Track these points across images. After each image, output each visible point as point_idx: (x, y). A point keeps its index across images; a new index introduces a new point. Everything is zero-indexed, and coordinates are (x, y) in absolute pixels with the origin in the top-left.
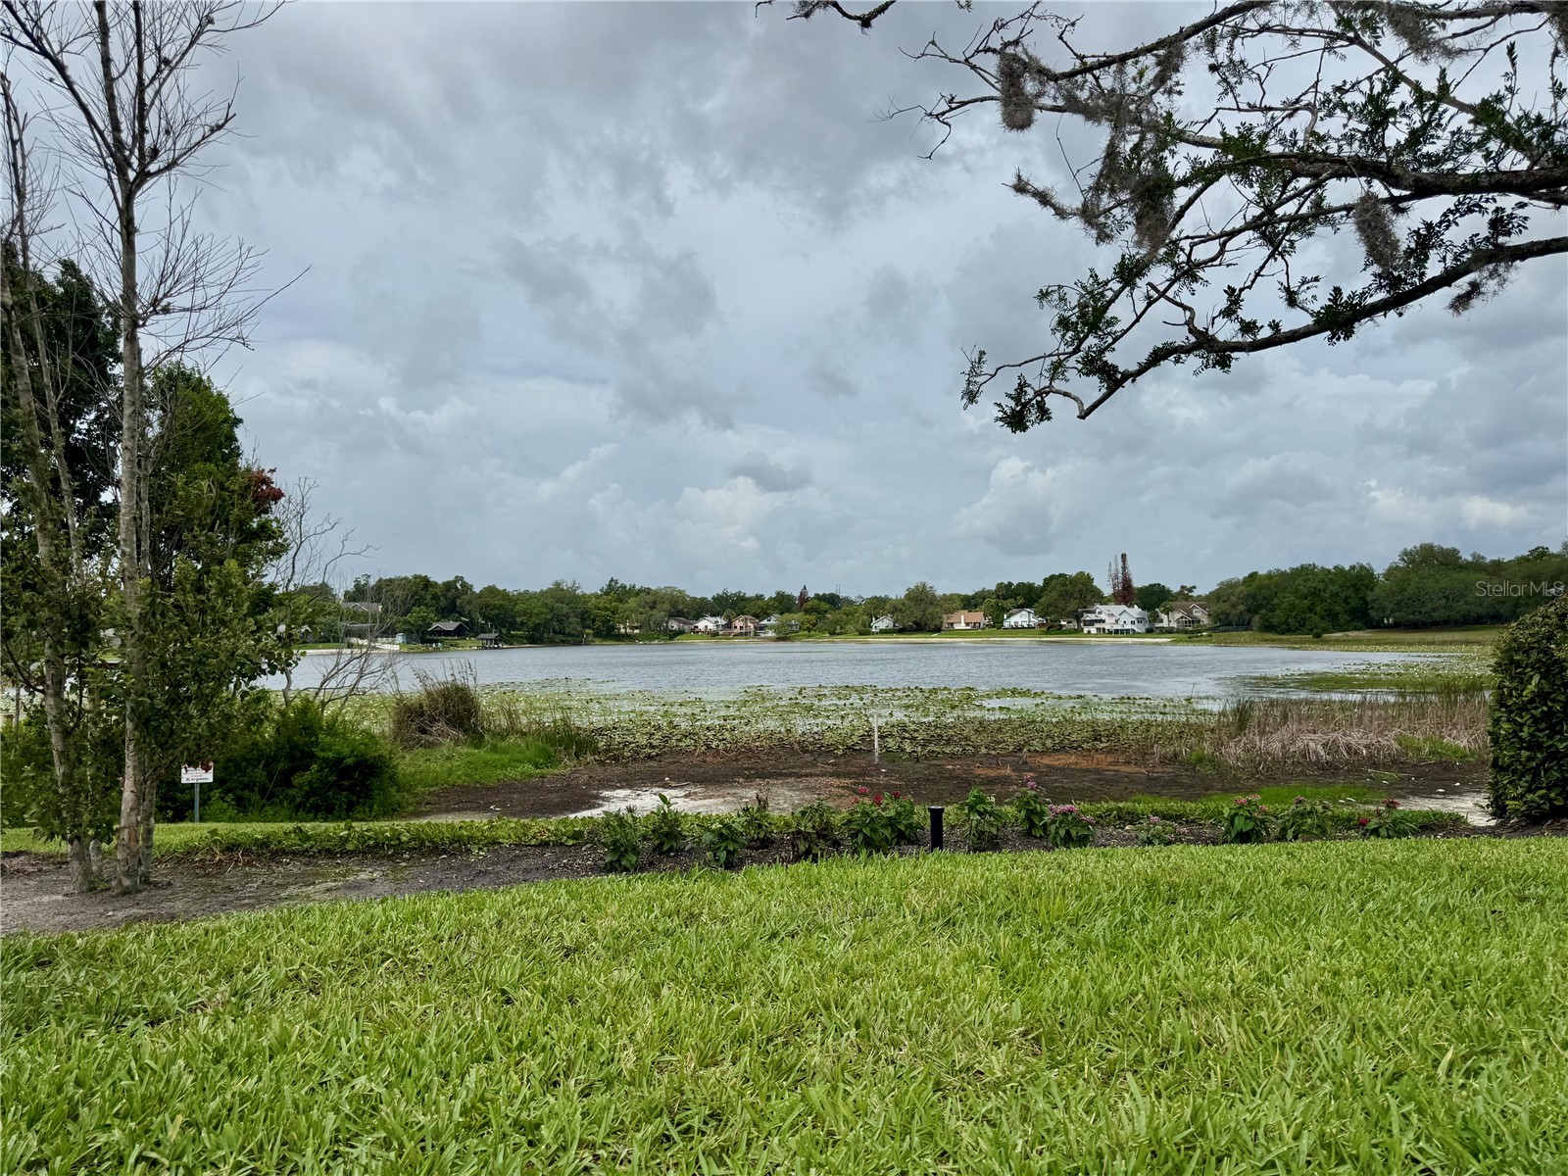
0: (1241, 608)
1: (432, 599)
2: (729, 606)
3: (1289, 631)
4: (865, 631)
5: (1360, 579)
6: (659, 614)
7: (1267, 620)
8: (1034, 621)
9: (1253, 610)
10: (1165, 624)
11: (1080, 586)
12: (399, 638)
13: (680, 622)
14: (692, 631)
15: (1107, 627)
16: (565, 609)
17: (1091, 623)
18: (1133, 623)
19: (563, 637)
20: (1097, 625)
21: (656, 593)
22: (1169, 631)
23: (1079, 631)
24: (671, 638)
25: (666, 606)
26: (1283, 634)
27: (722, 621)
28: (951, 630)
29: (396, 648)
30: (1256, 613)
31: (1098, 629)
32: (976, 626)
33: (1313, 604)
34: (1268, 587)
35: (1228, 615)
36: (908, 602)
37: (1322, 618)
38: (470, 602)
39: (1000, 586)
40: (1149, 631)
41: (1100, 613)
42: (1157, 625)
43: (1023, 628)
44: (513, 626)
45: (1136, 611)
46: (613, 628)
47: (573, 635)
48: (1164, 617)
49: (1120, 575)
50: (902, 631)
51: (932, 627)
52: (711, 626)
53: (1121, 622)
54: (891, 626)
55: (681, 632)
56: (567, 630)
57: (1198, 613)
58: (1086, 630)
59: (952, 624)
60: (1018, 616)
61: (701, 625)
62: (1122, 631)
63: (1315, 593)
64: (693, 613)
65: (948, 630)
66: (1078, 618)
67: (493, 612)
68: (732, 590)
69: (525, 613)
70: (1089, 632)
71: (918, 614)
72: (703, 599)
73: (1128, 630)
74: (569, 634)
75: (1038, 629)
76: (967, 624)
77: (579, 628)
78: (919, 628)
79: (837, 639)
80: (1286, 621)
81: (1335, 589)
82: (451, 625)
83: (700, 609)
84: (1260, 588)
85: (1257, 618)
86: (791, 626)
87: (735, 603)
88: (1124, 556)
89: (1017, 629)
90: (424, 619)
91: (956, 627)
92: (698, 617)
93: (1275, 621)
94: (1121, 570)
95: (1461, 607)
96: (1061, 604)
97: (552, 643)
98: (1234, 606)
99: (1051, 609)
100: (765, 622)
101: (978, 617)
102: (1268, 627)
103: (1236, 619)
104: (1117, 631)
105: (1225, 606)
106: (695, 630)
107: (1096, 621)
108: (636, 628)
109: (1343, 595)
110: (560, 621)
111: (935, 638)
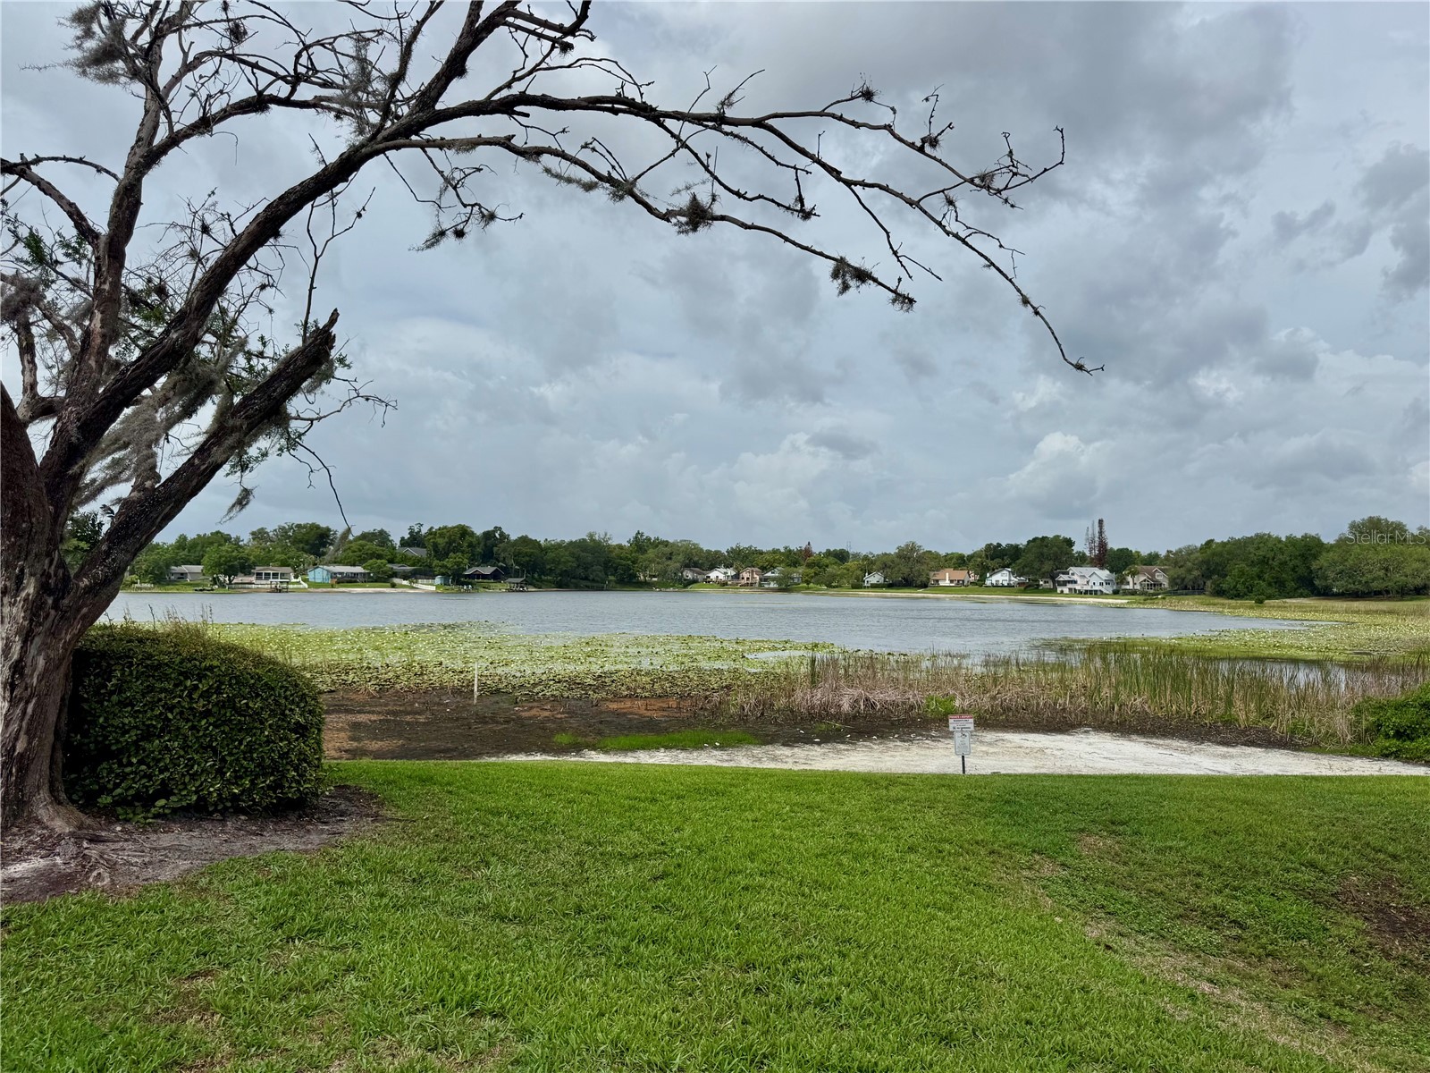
0: (1196, 573)
1: (468, 546)
2: (741, 558)
3: (1238, 596)
4: (858, 585)
5: (1309, 548)
6: (673, 565)
7: (1218, 585)
8: (1014, 580)
9: (1207, 575)
10: (1130, 587)
11: (1055, 549)
12: (438, 580)
13: (694, 572)
14: (705, 580)
15: (1078, 587)
16: (590, 558)
17: (1064, 583)
18: (1101, 584)
19: (589, 584)
20: (1069, 586)
21: (673, 544)
22: (1133, 593)
23: (1053, 591)
24: (685, 586)
25: (681, 558)
26: (1232, 598)
27: (731, 572)
28: (936, 586)
29: (433, 588)
30: (1209, 577)
31: (1070, 589)
32: (960, 583)
33: (1262, 572)
34: (1221, 555)
35: (1183, 579)
36: (898, 561)
37: (1270, 584)
38: (504, 550)
39: (988, 546)
40: (1116, 593)
41: (1073, 574)
42: (1124, 587)
43: (1003, 586)
44: (543, 573)
45: (1104, 574)
46: (635, 576)
47: (597, 582)
48: (1129, 579)
49: (1097, 539)
50: (890, 586)
51: (919, 582)
52: (721, 577)
53: (1091, 584)
54: (882, 581)
55: (694, 581)
56: (591, 577)
57: (1160, 577)
58: (1059, 590)
59: (937, 581)
60: (999, 575)
61: (713, 575)
62: (1091, 592)
63: (1264, 561)
64: (706, 566)
65: (933, 586)
66: (1053, 578)
67: (524, 559)
68: (744, 545)
69: (553, 561)
70: (1062, 592)
71: (906, 571)
72: (717, 552)
73: (1096, 591)
74: (593, 580)
75: (1017, 588)
76: (952, 581)
77: (602, 575)
78: (907, 583)
79: (832, 591)
80: (1235, 587)
81: (1285, 557)
82: (488, 570)
83: (714, 561)
84: (1214, 554)
85: (1209, 583)
86: (793, 579)
87: (746, 556)
88: (1101, 522)
89: (997, 587)
90: (458, 564)
91: (941, 583)
92: (712, 568)
93: (1225, 586)
94: (1097, 535)
95: (1398, 578)
96: (1036, 565)
97: (578, 588)
98: (1189, 571)
99: (1026, 570)
100: (769, 574)
101: (961, 575)
102: (1220, 593)
103: (1191, 583)
104: (1086, 592)
105: (1181, 572)
106: (707, 580)
107: (1069, 582)
108: (654, 576)
109: (1291, 564)
110: (586, 569)
111: (920, 593)
